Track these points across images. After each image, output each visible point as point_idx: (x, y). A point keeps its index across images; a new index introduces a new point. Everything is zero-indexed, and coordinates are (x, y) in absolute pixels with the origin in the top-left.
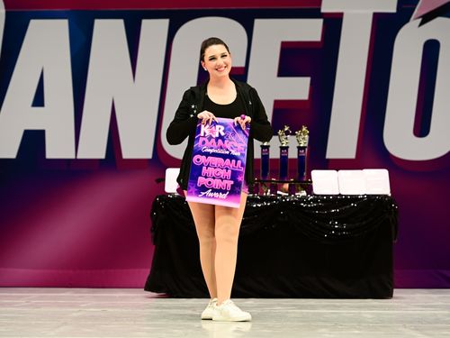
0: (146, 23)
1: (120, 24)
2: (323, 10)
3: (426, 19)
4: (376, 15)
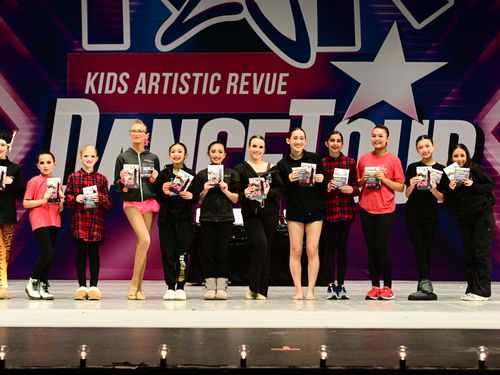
0: (185, 122)
1: (169, 122)
2: (290, 114)
3: (352, 119)
4: (322, 117)
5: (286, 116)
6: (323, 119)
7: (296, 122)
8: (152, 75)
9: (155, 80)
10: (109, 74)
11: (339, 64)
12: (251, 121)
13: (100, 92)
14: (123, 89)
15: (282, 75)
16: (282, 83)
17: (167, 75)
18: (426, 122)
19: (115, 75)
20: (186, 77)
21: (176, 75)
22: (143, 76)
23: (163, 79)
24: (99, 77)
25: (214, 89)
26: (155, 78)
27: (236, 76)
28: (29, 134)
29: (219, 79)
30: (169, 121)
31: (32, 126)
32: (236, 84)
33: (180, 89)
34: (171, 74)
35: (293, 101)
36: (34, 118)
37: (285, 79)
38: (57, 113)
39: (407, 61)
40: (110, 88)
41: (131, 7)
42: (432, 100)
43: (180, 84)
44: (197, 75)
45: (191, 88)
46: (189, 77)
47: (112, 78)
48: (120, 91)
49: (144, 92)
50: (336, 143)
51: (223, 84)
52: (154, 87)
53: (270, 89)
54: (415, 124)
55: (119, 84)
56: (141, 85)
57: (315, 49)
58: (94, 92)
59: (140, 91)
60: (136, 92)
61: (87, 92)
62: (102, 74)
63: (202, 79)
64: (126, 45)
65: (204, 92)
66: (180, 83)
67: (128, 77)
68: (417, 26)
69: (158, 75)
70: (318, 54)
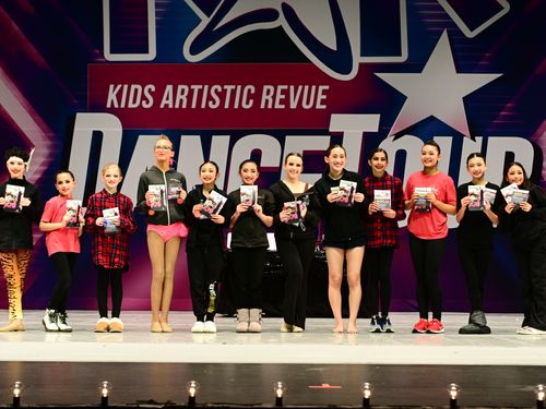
2: (330, 130)
3: (398, 136)
4: (364, 133)
5: (325, 132)
6: (366, 135)
7: (337, 139)
8: (180, 87)
9: (182, 93)
10: (133, 87)
11: (383, 76)
12: (287, 137)
13: (123, 106)
14: (148, 102)
15: (321, 88)
16: (321, 97)
17: (196, 88)
18: (479, 139)
19: (139, 87)
20: (216, 90)
21: (206, 87)
22: (169, 88)
23: (191, 91)
24: (122, 89)
25: (247, 103)
26: (183, 91)
27: (272, 88)
28: (45, 151)
29: (253, 91)
30: (199, 137)
31: (49, 143)
32: (271, 97)
33: (211, 103)
34: (201, 87)
35: (333, 116)
36: (51, 134)
37: (324, 92)
38: (75, 129)
39: (457, 72)
40: (134, 102)
41: (157, 14)
42: (485, 116)
43: (210, 98)
44: (229, 88)
45: (222, 102)
46: (220, 90)
47: (136, 90)
48: (145, 105)
49: (171, 106)
50: (380, 161)
51: (257, 97)
52: (181, 101)
53: (308, 103)
54: (467, 141)
55: (144, 98)
56: (167, 99)
57: (357, 59)
58: (116, 106)
59: (166, 105)
60: (162, 106)
61: (109, 106)
62: (126, 87)
63: (233, 92)
64: (151, 55)
65: (236, 106)
66: (210, 96)
67: (153, 89)
68: (469, 34)
69: (186, 88)
70: (361, 65)
